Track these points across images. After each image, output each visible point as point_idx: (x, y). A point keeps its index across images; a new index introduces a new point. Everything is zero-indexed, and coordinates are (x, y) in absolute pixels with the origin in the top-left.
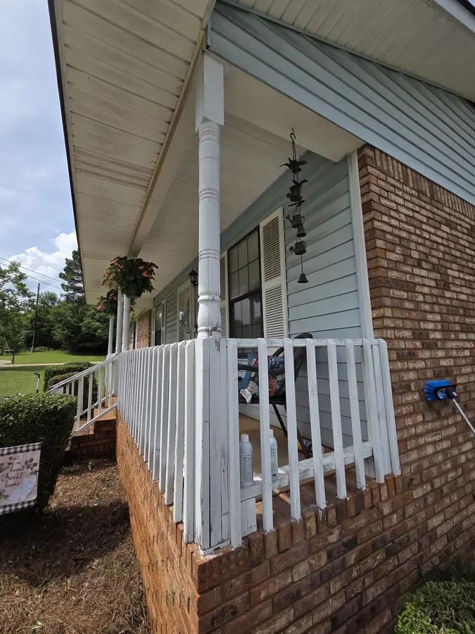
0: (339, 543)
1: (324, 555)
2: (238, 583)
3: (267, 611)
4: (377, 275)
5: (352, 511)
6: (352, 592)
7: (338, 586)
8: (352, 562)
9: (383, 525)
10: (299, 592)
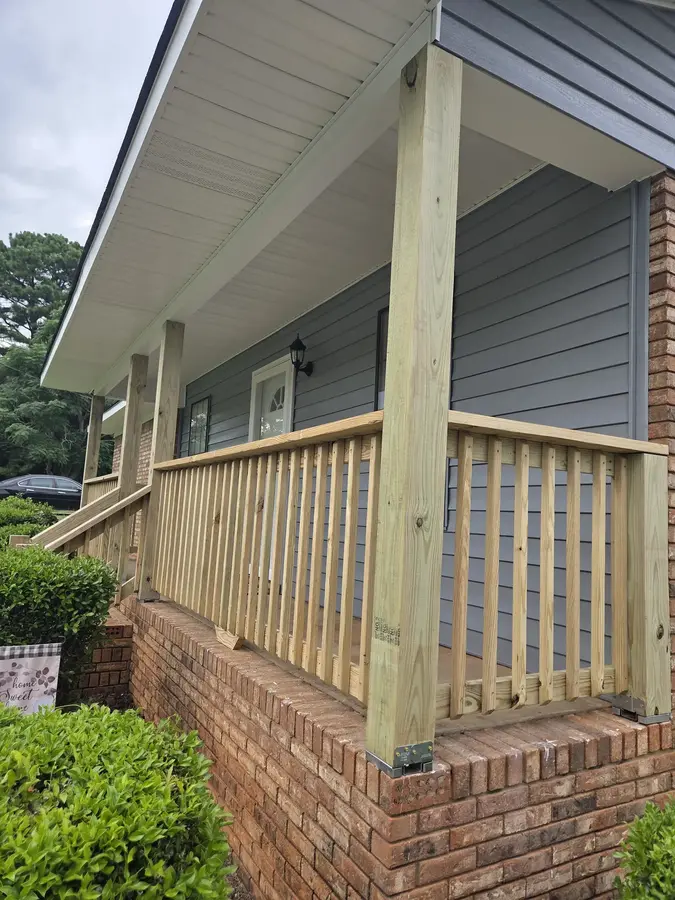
0: (569, 799)
1: (547, 808)
2: (437, 816)
3: (469, 861)
4: (662, 401)
5: (592, 760)
6: (583, 871)
7: (564, 856)
8: (586, 829)
9: (636, 790)
10: (511, 848)
